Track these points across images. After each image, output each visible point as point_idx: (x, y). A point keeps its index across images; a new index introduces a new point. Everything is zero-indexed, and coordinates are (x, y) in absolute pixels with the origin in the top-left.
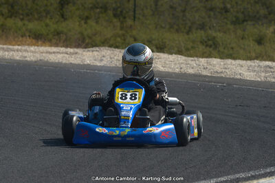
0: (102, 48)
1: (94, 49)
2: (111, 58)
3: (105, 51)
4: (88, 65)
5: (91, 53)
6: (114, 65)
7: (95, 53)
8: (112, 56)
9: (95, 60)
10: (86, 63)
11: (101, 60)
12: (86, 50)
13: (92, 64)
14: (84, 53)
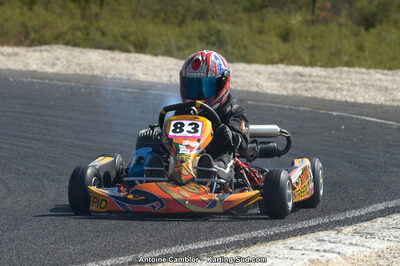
0: (55, 47)
1: (43, 48)
2: (68, 61)
3: (59, 51)
4: (34, 71)
5: (37, 54)
6: (72, 72)
7: (45, 54)
8: (70, 58)
9: (44, 64)
10: (31, 69)
11: (54, 65)
12: (31, 49)
13: (40, 70)
14: (29, 54)
